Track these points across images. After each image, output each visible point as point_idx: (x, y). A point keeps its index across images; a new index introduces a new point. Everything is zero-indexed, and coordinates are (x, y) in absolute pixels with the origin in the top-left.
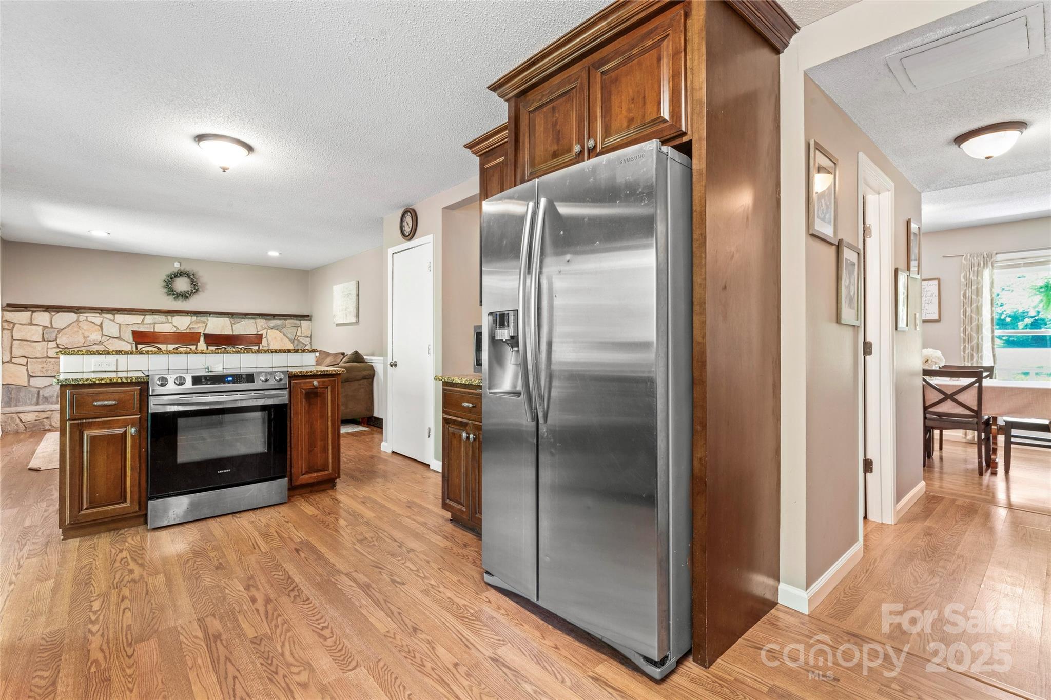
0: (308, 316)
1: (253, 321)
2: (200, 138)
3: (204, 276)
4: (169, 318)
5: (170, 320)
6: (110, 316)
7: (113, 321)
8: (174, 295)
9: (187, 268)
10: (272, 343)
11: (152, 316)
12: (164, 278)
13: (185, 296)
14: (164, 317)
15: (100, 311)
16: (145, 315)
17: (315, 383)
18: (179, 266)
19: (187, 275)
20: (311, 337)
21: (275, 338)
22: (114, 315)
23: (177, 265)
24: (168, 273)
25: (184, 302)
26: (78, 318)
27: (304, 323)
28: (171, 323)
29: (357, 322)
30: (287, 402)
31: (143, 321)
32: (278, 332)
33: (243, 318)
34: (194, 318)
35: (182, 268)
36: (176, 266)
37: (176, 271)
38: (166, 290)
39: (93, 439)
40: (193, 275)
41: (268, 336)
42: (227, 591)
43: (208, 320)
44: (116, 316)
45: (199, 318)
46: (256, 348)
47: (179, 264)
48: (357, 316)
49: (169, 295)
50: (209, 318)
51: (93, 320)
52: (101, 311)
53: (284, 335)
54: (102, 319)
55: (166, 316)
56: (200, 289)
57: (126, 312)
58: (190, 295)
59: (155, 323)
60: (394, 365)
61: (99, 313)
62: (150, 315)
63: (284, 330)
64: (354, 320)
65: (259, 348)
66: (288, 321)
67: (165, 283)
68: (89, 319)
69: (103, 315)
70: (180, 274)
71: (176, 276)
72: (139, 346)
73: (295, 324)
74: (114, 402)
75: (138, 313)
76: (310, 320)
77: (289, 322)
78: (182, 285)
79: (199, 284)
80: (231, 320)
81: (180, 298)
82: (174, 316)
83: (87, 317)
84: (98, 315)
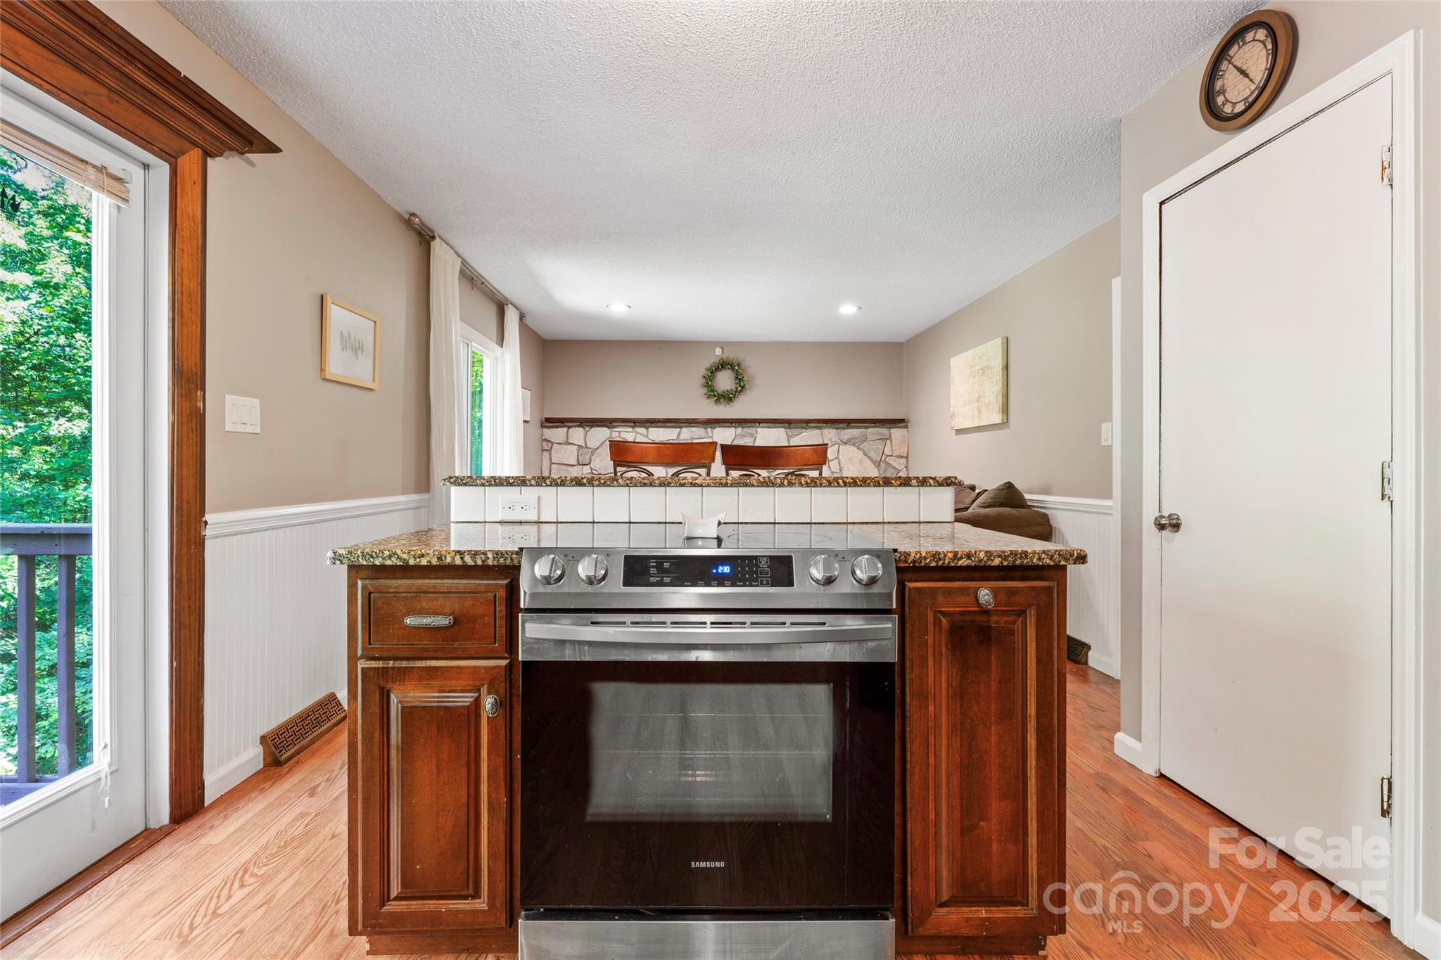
0: (902, 421)
1: (818, 431)
3: (753, 367)
4: (709, 430)
5: (710, 435)
7: (646, 436)
8: (715, 396)
9: (730, 355)
10: (845, 468)
11: (689, 429)
12: (702, 372)
13: (728, 398)
14: (703, 429)
15: (632, 424)
16: (681, 427)
17: (985, 595)
18: (720, 353)
19: (731, 365)
20: (907, 457)
21: (851, 459)
22: (647, 428)
23: (718, 351)
24: (709, 364)
25: (728, 406)
26: (611, 435)
27: (897, 433)
28: (712, 437)
30: (893, 657)
31: (679, 435)
32: (854, 449)
33: (803, 428)
34: (739, 430)
35: (725, 356)
36: (717, 354)
37: (717, 360)
38: (705, 390)
39: (409, 713)
40: (739, 365)
41: (841, 457)
43: (757, 432)
44: (650, 429)
45: (745, 430)
47: (721, 350)
48: (1006, 409)
49: (709, 397)
50: (759, 430)
52: (634, 423)
53: (865, 454)
54: (634, 434)
55: (705, 428)
56: (747, 386)
57: (660, 424)
58: (734, 396)
59: (692, 439)
60: (1170, 524)
61: (632, 427)
62: (686, 427)
63: (865, 446)
64: (997, 418)
65: (820, 474)
66: (870, 430)
67: (704, 381)
68: (623, 435)
69: (638, 429)
70: (723, 365)
71: (717, 369)
72: (619, 469)
73: (882, 434)
75: (673, 424)
76: (906, 427)
77: (872, 432)
78: (725, 381)
79: (745, 378)
80: (788, 431)
81: (722, 400)
82: (714, 428)
83: (620, 432)
84: (630, 429)
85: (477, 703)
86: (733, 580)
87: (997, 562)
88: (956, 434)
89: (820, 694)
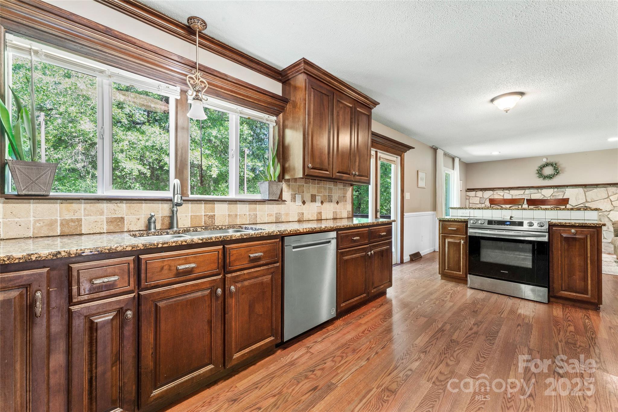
1: (604, 189)
2: (492, 101)
3: (563, 163)
4: (540, 190)
5: (540, 192)
6: (507, 191)
7: (509, 193)
8: (543, 177)
9: (550, 160)
11: (529, 190)
12: (537, 168)
13: (550, 177)
16: (525, 190)
17: (573, 231)
19: (551, 164)
22: (509, 191)
23: (545, 160)
24: (539, 165)
25: (550, 181)
26: (493, 193)
28: (541, 193)
30: (547, 241)
31: (524, 193)
34: (556, 190)
35: (548, 161)
37: (544, 163)
38: (538, 175)
39: (449, 242)
40: (556, 164)
42: (466, 321)
43: (566, 190)
44: (511, 191)
45: (559, 189)
46: (564, 207)
49: (540, 177)
51: (500, 193)
54: (503, 193)
55: (537, 190)
56: (560, 172)
58: (553, 176)
59: (531, 194)
65: (566, 207)
67: (537, 172)
68: (498, 193)
69: (505, 191)
70: (547, 165)
71: (544, 166)
72: (492, 206)
74: (455, 229)
75: (522, 189)
78: (548, 171)
79: (559, 169)
80: (584, 189)
81: (547, 178)
82: (542, 189)
84: (502, 191)
85: (460, 242)
86: (510, 225)
87: (577, 225)
89: (530, 246)
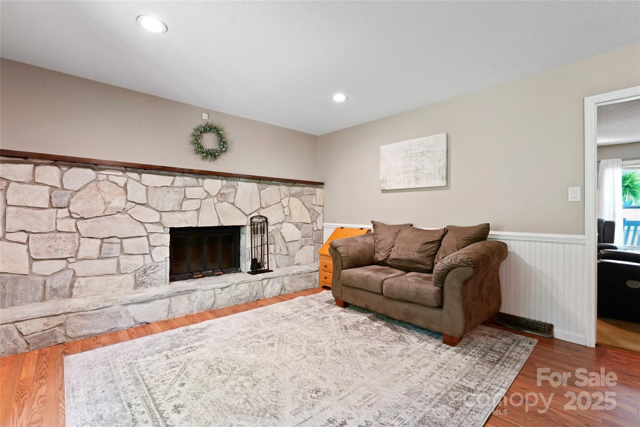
0: (323, 184)
1: (277, 187)
4: (200, 180)
5: (201, 184)
6: (135, 175)
7: (139, 182)
8: (203, 153)
9: (215, 122)
10: (293, 212)
11: (182, 178)
12: (191, 131)
13: (212, 155)
14: (194, 179)
15: (123, 169)
16: (175, 176)
18: (207, 118)
19: (216, 130)
20: (323, 206)
21: (296, 207)
22: (140, 174)
24: (196, 126)
25: (212, 162)
26: (97, 177)
27: (318, 191)
28: (202, 186)
29: (447, 186)
31: (173, 183)
32: (297, 200)
33: (268, 184)
34: (225, 182)
35: (211, 122)
36: (204, 118)
37: (203, 124)
38: (194, 147)
40: (221, 131)
41: (290, 205)
43: (238, 185)
44: (144, 175)
45: (229, 182)
47: (207, 115)
48: (447, 178)
49: (198, 153)
50: (239, 183)
51: (116, 179)
52: (125, 167)
53: (303, 204)
54: (126, 179)
55: (196, 178)
56: (229, 149)
57: (154, 171)
58: (219, 155)
59: (185, 187)
61: (123, 171)
62: (180, 176)
63: (303, 198)
64: (443, 183)
66: (306, 188)
67: (193, 138)
68: (111, 178)
69: (128, 174)
70: (209, 128)
71: (205, 131)
73: (312, 191)
75: (167, 173)
76: (322, 188)
77: (307, 189)
78: (210, 142)
79: (227, 142)
80: (258, 185)
81: (209, 157)
82: (204, 179)
83: (108, 175)
84: (121, 174)
88: (382, 193)
